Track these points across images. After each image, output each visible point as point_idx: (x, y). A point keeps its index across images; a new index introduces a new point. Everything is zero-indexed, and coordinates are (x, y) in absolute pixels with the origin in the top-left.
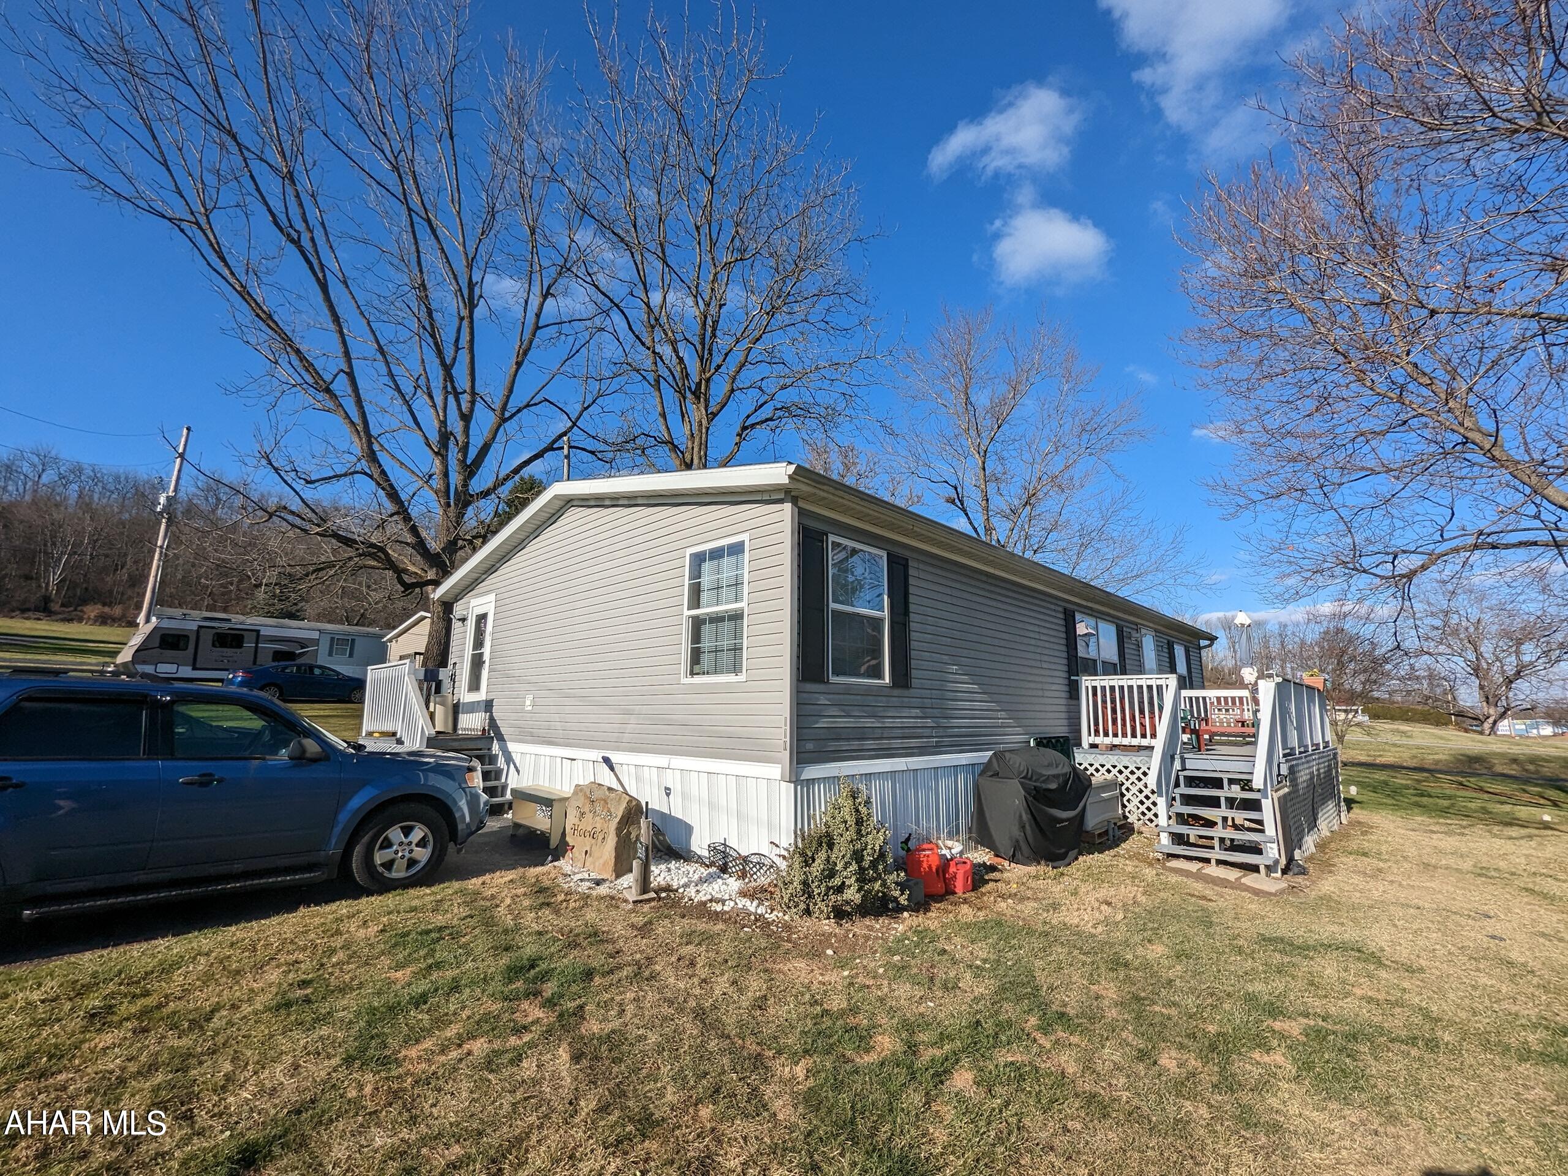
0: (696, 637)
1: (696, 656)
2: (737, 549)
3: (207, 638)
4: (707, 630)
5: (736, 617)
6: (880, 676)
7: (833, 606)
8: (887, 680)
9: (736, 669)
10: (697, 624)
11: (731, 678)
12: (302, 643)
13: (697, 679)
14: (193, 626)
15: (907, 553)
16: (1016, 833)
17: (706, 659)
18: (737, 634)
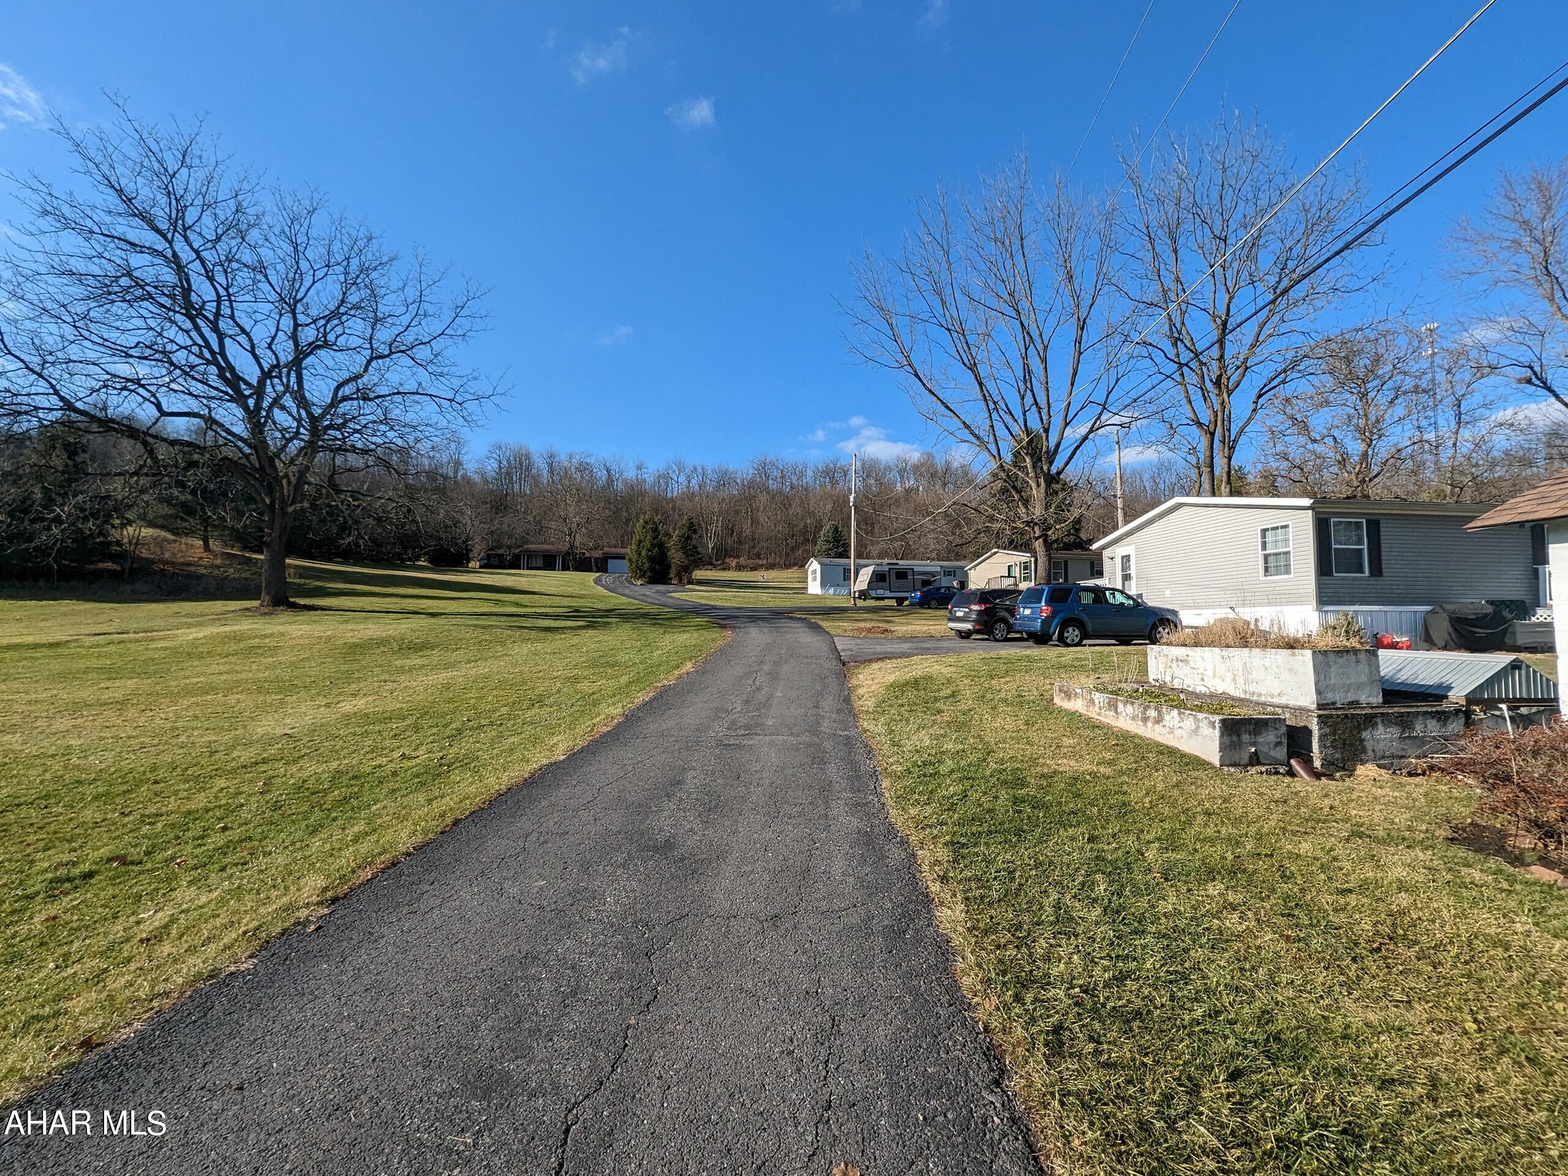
0: (1266, 562)
1: (1266, 569)
2: (1286, 526)
3: (893, 575)
4: (1271, 559)
5: (1288, 553)
6: (1362, 572)
7: (1334, 546)
8: (1367, 573)
9: (1288, 572)
10: (1266, 557)
11: (1286, 576)
12: (933, 574)
13: (1268, 578)
14: (886, 568)
15: (1375, 517)
16: (1447, 637)
17: (1272, 570)
18: (1288, 560)
